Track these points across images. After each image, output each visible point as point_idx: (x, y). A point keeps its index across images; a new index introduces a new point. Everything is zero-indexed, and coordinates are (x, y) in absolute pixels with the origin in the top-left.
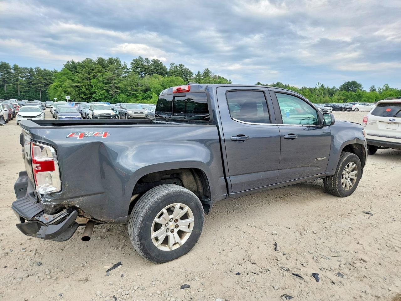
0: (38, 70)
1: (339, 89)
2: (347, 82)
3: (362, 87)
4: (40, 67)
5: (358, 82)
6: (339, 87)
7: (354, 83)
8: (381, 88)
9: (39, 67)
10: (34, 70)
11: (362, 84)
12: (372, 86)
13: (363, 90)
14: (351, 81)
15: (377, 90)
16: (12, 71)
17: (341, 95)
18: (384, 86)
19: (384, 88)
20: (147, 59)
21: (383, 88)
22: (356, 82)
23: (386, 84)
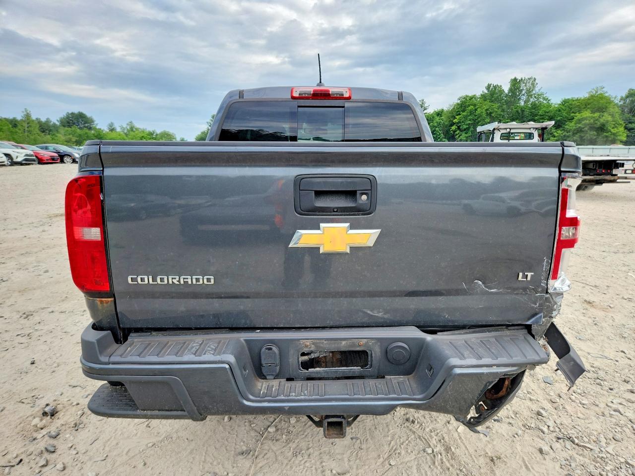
1: (58, 123)
2: (70, 112)
3: (95, 123)
5: (88, 114)
6: (58, 121)
8: (125, 126)
11: (94, 118)
14: (76, 111)
15: (118, 129)
17: (69, 134)
18: (128, 124)
19: (128, 128)
21: (126, 127)
22: (84, 115)
23: (130, 121)
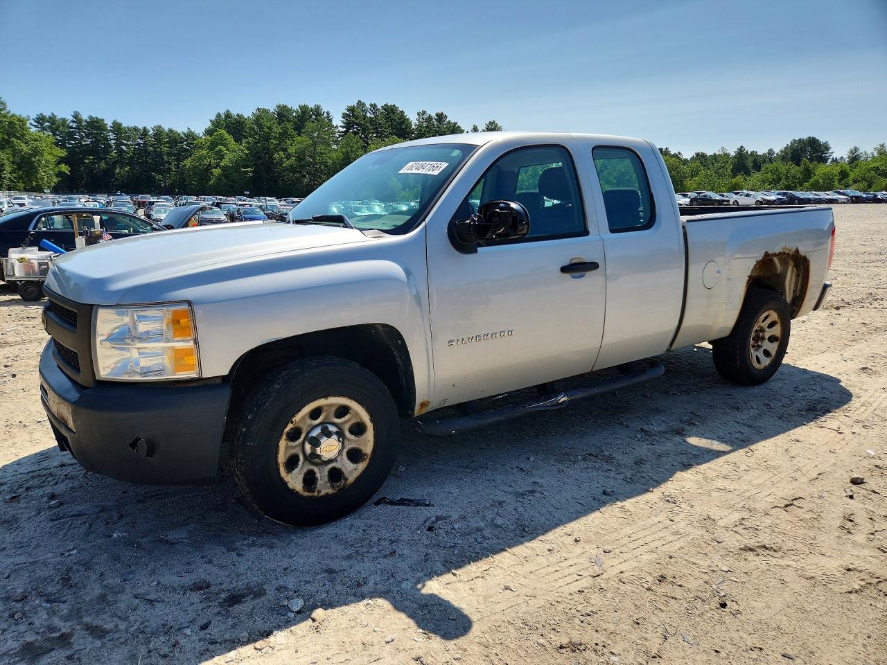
0: (159, 132)
4: (162, 126)
7: (813, 142)
9: (160, 127)
10: (151, 132)
12: (852, 148)
13: (831, 157)
16: (112, 136)
20: (374, 106)
